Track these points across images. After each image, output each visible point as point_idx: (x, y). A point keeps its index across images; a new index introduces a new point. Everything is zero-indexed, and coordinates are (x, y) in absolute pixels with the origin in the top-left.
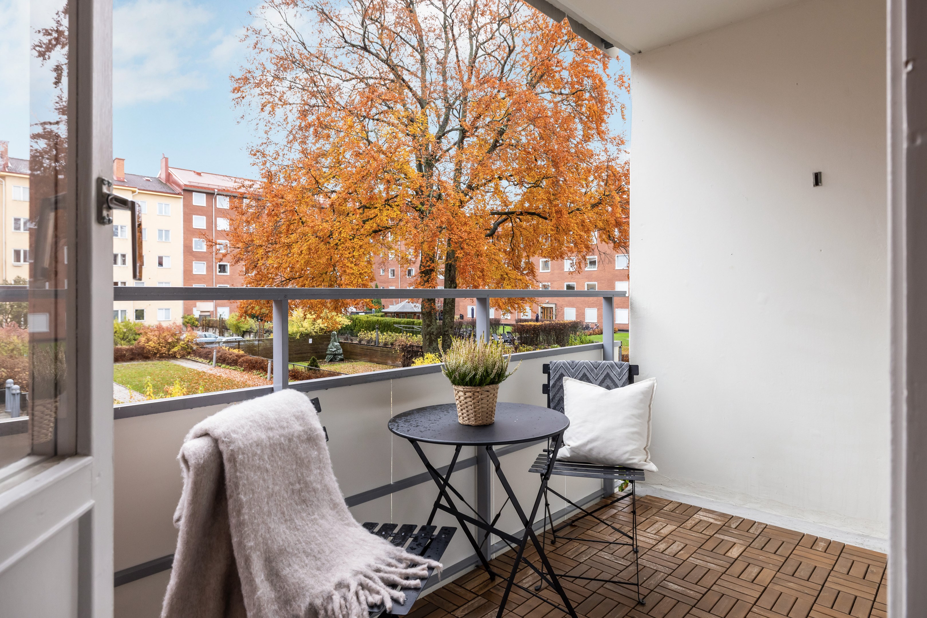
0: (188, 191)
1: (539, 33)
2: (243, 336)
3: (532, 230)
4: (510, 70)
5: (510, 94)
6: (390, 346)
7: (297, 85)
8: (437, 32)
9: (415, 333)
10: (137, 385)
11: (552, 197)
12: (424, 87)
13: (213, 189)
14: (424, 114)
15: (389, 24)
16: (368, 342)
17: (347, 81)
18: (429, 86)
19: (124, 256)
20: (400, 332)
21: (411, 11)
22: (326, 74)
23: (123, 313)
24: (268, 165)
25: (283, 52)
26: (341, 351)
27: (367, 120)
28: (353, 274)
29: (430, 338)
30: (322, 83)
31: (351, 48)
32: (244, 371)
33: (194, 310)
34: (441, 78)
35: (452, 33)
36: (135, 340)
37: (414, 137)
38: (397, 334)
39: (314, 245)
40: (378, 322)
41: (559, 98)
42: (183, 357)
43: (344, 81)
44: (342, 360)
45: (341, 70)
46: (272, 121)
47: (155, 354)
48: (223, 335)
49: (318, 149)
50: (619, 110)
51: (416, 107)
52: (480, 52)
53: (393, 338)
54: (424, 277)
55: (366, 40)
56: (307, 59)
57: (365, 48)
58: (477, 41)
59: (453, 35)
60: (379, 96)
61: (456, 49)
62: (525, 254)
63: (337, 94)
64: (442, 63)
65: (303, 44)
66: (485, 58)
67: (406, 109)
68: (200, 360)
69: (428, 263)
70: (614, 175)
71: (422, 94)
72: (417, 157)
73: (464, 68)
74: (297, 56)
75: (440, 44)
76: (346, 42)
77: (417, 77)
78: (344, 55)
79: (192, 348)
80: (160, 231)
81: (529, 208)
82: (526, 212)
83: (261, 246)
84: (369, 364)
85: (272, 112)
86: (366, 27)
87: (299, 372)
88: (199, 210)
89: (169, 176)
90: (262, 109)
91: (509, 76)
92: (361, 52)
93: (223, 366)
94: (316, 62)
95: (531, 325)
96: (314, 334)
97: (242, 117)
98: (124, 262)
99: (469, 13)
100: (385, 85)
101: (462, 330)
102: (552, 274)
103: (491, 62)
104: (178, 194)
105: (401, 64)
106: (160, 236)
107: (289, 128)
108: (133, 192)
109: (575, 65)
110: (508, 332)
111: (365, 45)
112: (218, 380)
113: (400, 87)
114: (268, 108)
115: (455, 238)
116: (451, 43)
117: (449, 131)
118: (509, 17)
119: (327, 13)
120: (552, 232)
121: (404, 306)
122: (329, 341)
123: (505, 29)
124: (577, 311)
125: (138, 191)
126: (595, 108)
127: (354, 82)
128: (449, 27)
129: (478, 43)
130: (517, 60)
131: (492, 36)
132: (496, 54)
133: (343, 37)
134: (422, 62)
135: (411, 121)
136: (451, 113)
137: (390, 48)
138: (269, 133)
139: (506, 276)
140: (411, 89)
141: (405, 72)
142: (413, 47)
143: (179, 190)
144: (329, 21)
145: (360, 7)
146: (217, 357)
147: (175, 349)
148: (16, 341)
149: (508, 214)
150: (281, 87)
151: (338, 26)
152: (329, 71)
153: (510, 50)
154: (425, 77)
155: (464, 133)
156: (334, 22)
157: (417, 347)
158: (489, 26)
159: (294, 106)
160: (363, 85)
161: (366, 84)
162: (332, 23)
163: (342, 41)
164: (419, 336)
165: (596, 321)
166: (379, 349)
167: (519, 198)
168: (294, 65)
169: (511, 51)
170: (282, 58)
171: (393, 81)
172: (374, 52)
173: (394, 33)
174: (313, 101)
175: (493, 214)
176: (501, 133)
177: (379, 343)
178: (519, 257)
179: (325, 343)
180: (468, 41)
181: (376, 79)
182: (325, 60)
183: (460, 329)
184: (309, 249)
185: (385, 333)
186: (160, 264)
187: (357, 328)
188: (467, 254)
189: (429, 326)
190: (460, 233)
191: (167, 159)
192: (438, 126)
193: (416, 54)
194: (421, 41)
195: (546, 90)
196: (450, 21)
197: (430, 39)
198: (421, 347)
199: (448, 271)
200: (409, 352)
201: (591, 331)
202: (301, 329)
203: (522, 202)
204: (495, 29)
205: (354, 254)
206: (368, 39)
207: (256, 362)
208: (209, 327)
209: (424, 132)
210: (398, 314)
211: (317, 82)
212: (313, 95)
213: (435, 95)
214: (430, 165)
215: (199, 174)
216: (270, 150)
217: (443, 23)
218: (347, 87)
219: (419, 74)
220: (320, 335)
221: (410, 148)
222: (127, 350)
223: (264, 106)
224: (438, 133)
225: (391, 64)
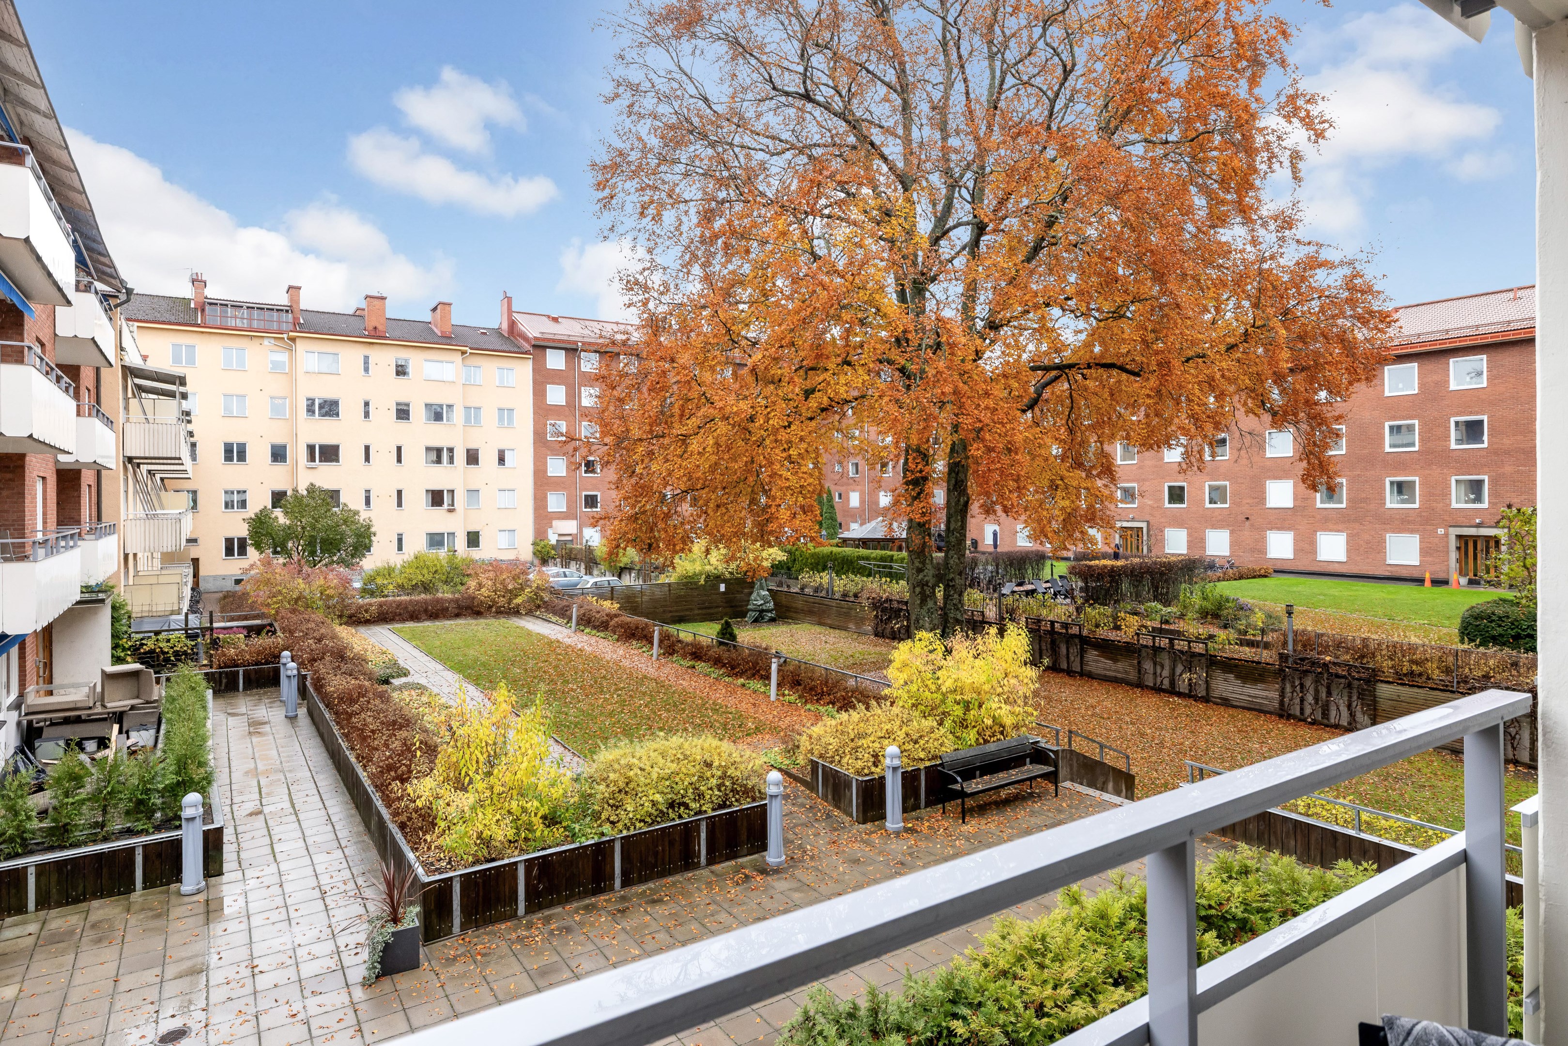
0: (540, 347)
1: (1122, 33)
2: (620, 576)
3: (1106, 395)
4: (1066, 106)
5: (1066, 150)
6: (852, 599)
7: (697, 170)
8: (931, 53)
9: (895, 576)
10: (460, 662)
11: (1151, 336)
12: (908, 153)
13: (576, 343)
14: (908, 200)
15: (847, 50)
16: (816, 590)
17: (778, 154)
18: (916, 150)
19: (451, 450)
20: (869, 575)
21: (885, 24)
22: (742, 147)
23: (451, 537)
24: (651, 305)
25: (675, 117)
26: (771, 605)
27: (810, 218)
28: (788, 488)
29: (922, 593)
30: (736, 164)
31: (783, 99)
32: (618, 640)
33: (550, 531)
34: (938, 135)
35: (958, 52)
36: (462, 584)
37: (892, 241)
38: (865, 579)
39: (724, 439)
40: (831, 557)
41: (1160, 151)
42: (530, 613)
43: (773, 155)
44: (772, 620)
45: (767, 137)
46: (658, 232)
47: (490, 607)
48: (591, 574)
49: (730, 273)
50: (1287, 163)
51: (895, 190)
52: (1010, 81)
53: (857, 584)
54: (913, 490)
55: (808, 82)
56: (712, 123)
57: (807, 97)
58: (1004, 61)
59: (960, 57)
60: (831, 177)
61: (965, 80)
62: (1093, 438)
63: (761, 177)
64: (940, 109)
65: (706, 100)
66: (1018, 90)
67: (878, 195)
68: (554, 619)
69: (920, 467)
70: (1275, 288)
71: (905, 165)
72: (897, 279)
73: (979, 112)
74: (696, 121)
75: (935, 75)
76: (774, 88)
77: (896, 136)
78: (772, 113)
79: (542, 599)
80: (501, 410)
81: (1102, 355)
82: (1097, 364)
83: (641, 440)
84: (818, 629)
85: (657, 218)
86: (809, 59)
87: (702, 647)
88: (556, 377)
89: (512, 324)
90: (642, 213)
91: (1063, 119)
92: (799, 103)
93: (587, 630)
94: (727, 127)
95: (1105, 567)
96: (728, 576)
97: (612, 229)
98: (451, 460)
99: (988, 13)
100: (840, 156)
101: (977, 571)
102: (1141, 468)
103: (1028, 97)
104: (526, 353)
105: (867, 116)
106: (501, 419)
107: (684, 240)
108: (463, 353)
109: (1193, 84)
110: (1061, 577)
111: (806, 90)
112: (579, 656)
113: (866, 157)
114: (651, 211)
115: (966, 422)
116: (956, 70)
117: (955, 227)
118: (1063, 12)
119: (743, 42)
120: (1148, 401)
121: (875, 528)
122: (753, 587)
123: (1055, 35)
124: (1189, 535)
125: (469, 351)
126: (1236, 163)
127: (788, 155)
128: (951, 43)
129: (1005, 66)
130: (1078, 87)
131: (1032, 49)
132: (1038, 81)
133: (771, 82)
134: (904, 109)
135: (887, 215)
136: (956, 195)
137: (849, 90)
138: (654, 252)
139: (1060, 482)
140: (885, 159)
141: (874, 131)
142: (888, 85)
143: (527, 347)
144: (748, 56)
145: (797, 28)
146: (578, 616)
147: (519, 600)
148: (303, 586)
149: (1061, 368)
150: (672, 175)
151: (762, 63)
152: (747, 140)
153: (1065, 71)
154: (910, 134)
155: (980, 229)
156: (756, 58)
157: (899, 602)
158: (1025, 33)
159: (692, 204)
160: (804, 159)
161: (810, 157)
162: (753, 62)
163: (768, 87)
164: (902, 582)
165: (1228, 554)
166: (834, 603)
167: (1083, 336)
168: (691, 137)
169: (1067, 73)
170: (672, 127)
171: (854, 148)
172: (821, 99)
173: (857, 64)
174: (722, 195)
175: (1034, 369)
176: (1051, 223)
177: (833, 593)
178: (1084, 443)
179: (746, 591)
180: (986, 63)
181: (825, 146)
182: (742, 124)
183: (973, 570)
184: (717, 444)
185: (844, 577)
186: (502, 460)
187: (797, 566)
188: (990, 450)
189: (920, 570)
190: (976, 412)
191: (509, 299)
192: (933, 219)
193: (894, 96)
194: (902, 73)
195: (1135, 137)
196: (955, 31)
197: (917, 67)
198: (906, 603)
199: (953, 475)
200: (884, 610)
201: (1219, 573)
202: (708, 568)
203: (1088, 345)
204: (1036, 36)
205: (791, 452)
206: (812, 80)
207: (637, 628)
208: (571, 559)
209: (910, 233)
210: (865, 543)
211: (729, 160)
212: (721, 183)
213: (929, 165)
214: (919, 289)
215: (555, 320)
216: (656, 279)
217: (940, 38)
218: (777, 164)
219: (900, 131)
220: (737, 579)
221: (884, 263)
222: (451, 601)
223: (644, 208)
224: (933, 231)
225: (850, 118)
